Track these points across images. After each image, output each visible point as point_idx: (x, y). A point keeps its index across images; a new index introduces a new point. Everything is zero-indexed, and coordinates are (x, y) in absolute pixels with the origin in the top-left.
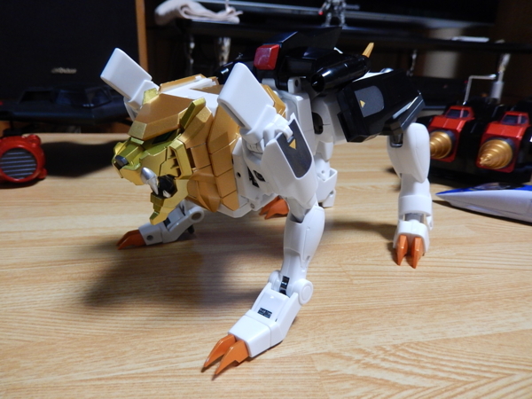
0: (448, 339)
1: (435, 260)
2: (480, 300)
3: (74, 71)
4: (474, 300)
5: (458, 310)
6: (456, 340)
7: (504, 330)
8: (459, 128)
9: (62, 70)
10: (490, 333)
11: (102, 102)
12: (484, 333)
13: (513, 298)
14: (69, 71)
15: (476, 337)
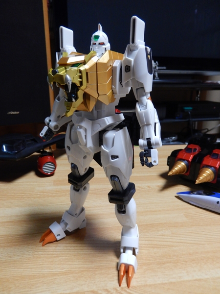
0: (147, 285)
1: (160, 237)
2: (170, 263)
3: (18, 113)
4: (168, 263)
5: (158, 268)
6: (150, 286)
7: (174, 280)
8: (190, 160)
9: (12, 113)
10: (167, 282)
11: (21, 149)
12: (164, 282)
13: (186, 262)
14: (15, 113)
15: (160, 284)
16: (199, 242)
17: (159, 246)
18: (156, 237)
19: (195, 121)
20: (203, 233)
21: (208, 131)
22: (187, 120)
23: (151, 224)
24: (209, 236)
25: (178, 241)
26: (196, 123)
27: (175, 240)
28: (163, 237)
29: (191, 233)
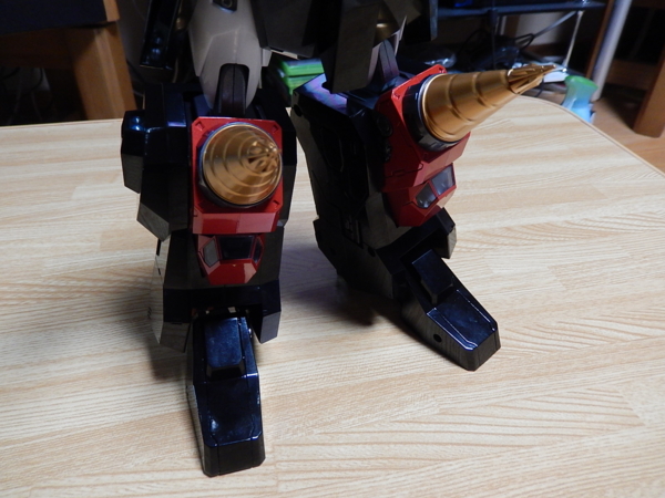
1: (407, 426)
16: (517, 440)
17: (404, 463)
18: (396, 427)
19: (502, 15)
20: (529, 404)
21: (533, 37)
22: (485, 10)
23: (381, 381)
24: (545, 415)
25: (457, 438)
26: (505, 18)
27: (447, 438)
28: (416, 427)
29: (494, 405)
